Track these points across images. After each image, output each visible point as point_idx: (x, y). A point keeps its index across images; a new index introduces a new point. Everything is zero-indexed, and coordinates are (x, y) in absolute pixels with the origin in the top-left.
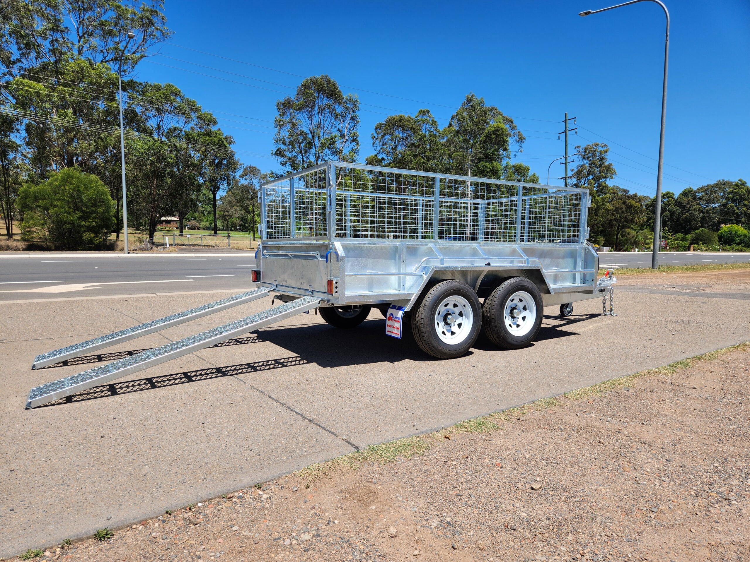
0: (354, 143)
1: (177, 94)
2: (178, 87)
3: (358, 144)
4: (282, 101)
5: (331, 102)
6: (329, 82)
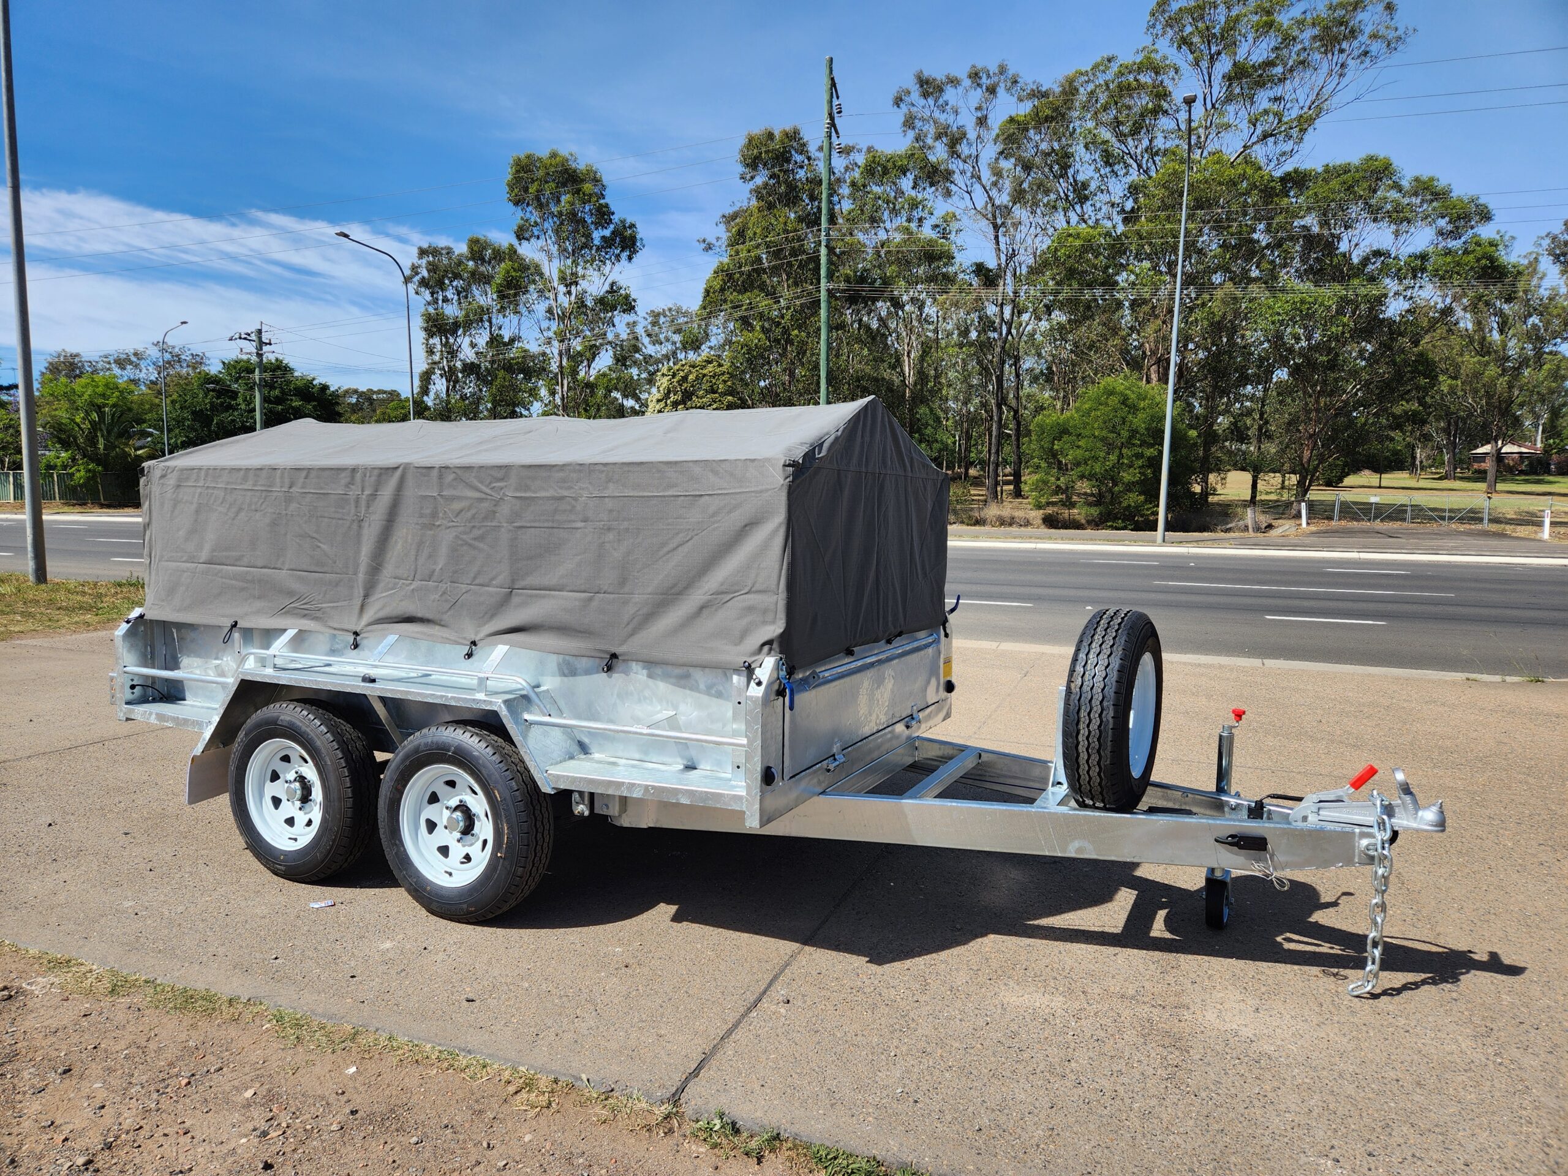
1: (1383, 172)
2: (1386, 155)
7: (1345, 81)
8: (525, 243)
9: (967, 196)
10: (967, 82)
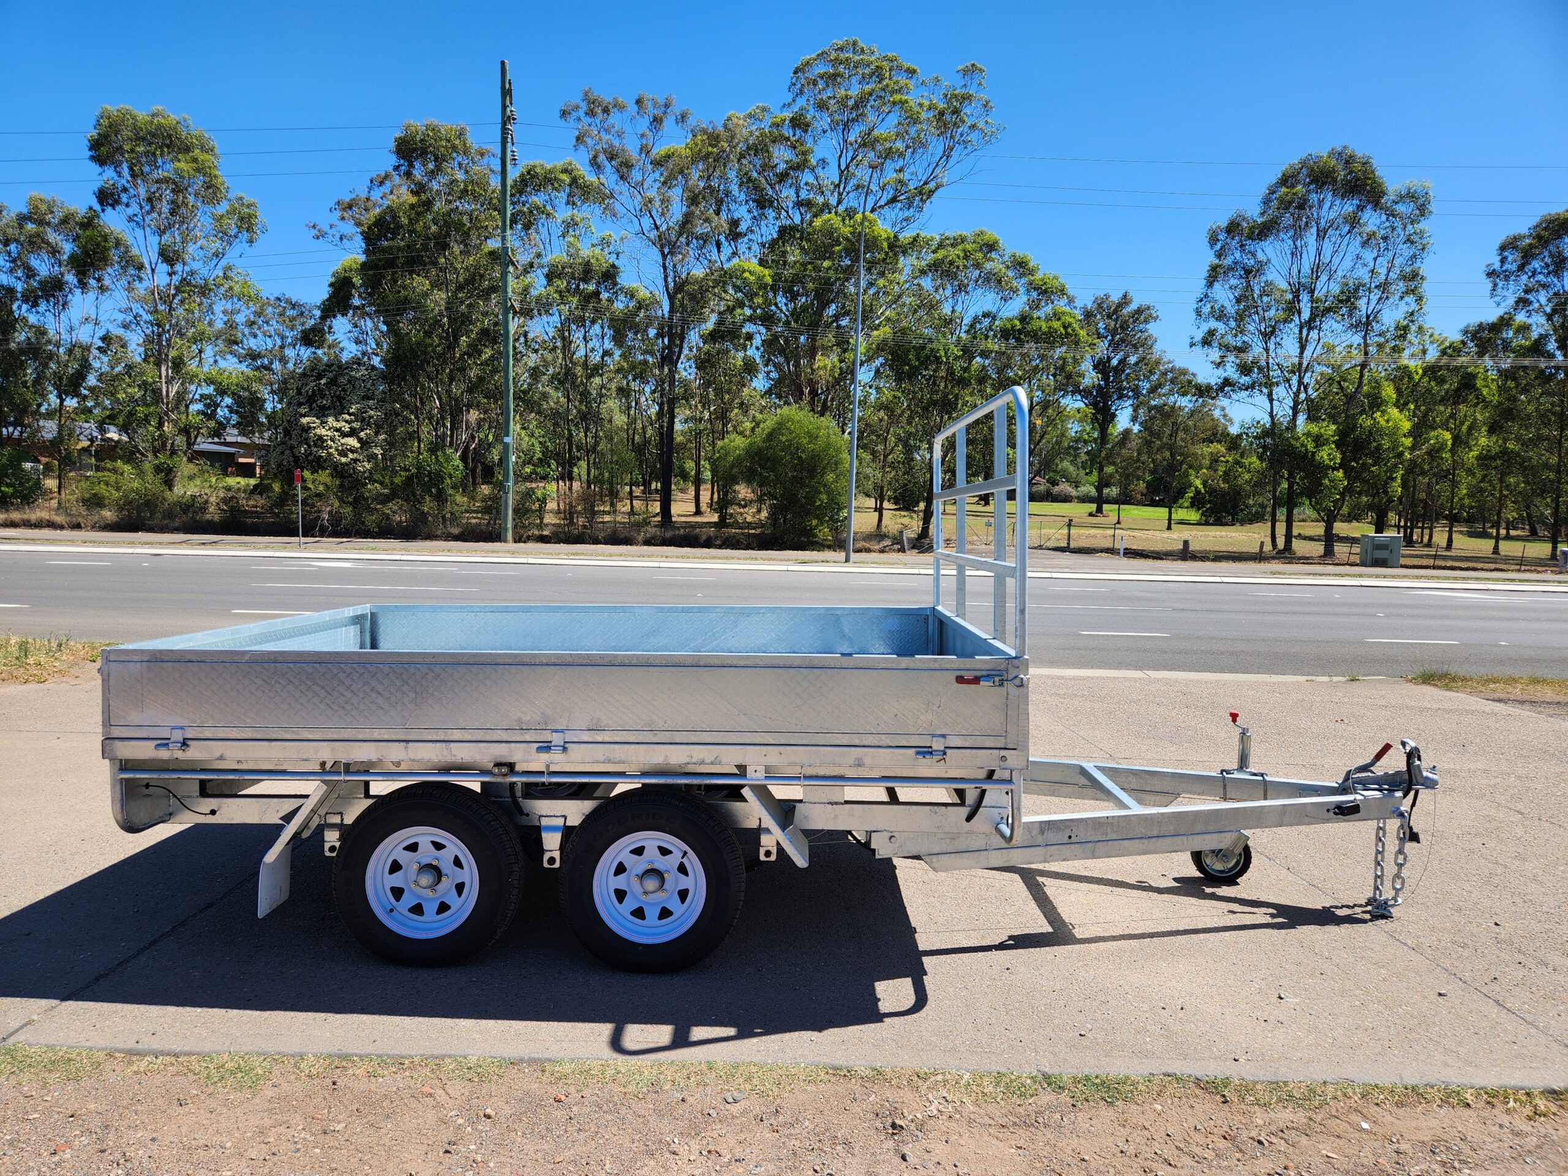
0: (1410, 299)
1: (991, 247)
2: (992, 233)
3: (1420, 299)
4: (1224, 223)
5: (1349, 207)
6: (1349, 161)
7: (952, 161)
8: (109, 209)
9: (635, 220)
10: (633, 108)
